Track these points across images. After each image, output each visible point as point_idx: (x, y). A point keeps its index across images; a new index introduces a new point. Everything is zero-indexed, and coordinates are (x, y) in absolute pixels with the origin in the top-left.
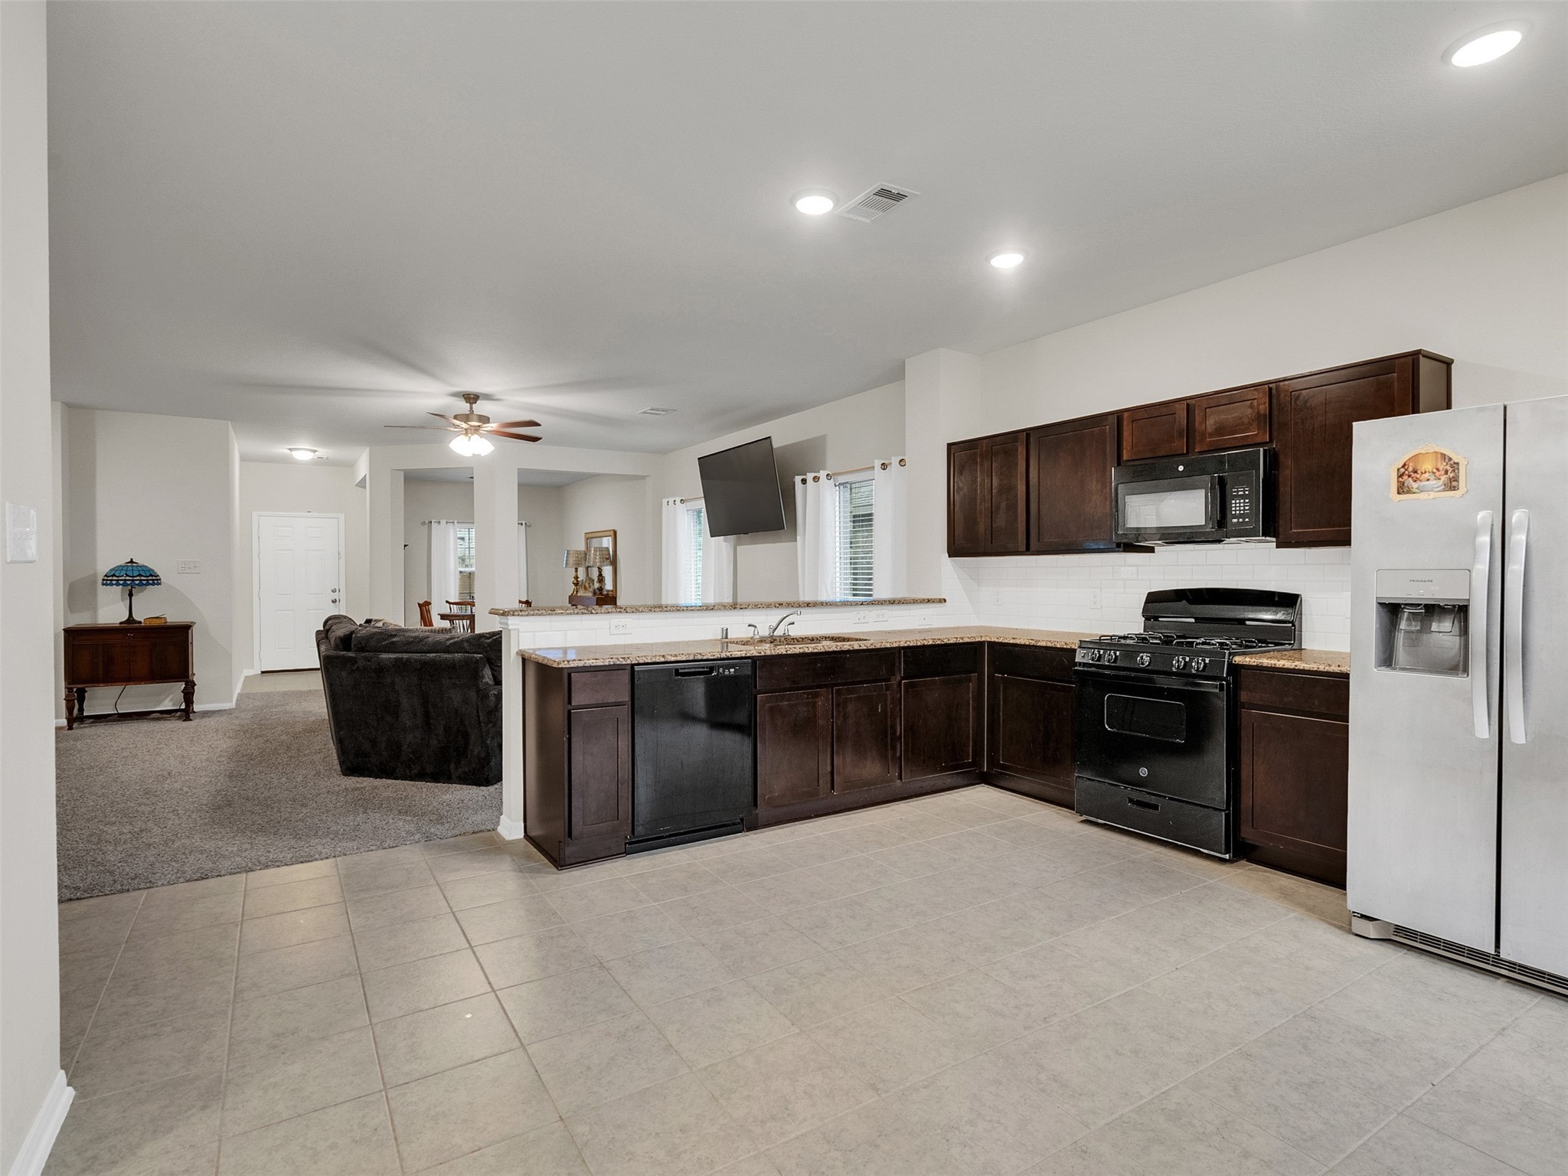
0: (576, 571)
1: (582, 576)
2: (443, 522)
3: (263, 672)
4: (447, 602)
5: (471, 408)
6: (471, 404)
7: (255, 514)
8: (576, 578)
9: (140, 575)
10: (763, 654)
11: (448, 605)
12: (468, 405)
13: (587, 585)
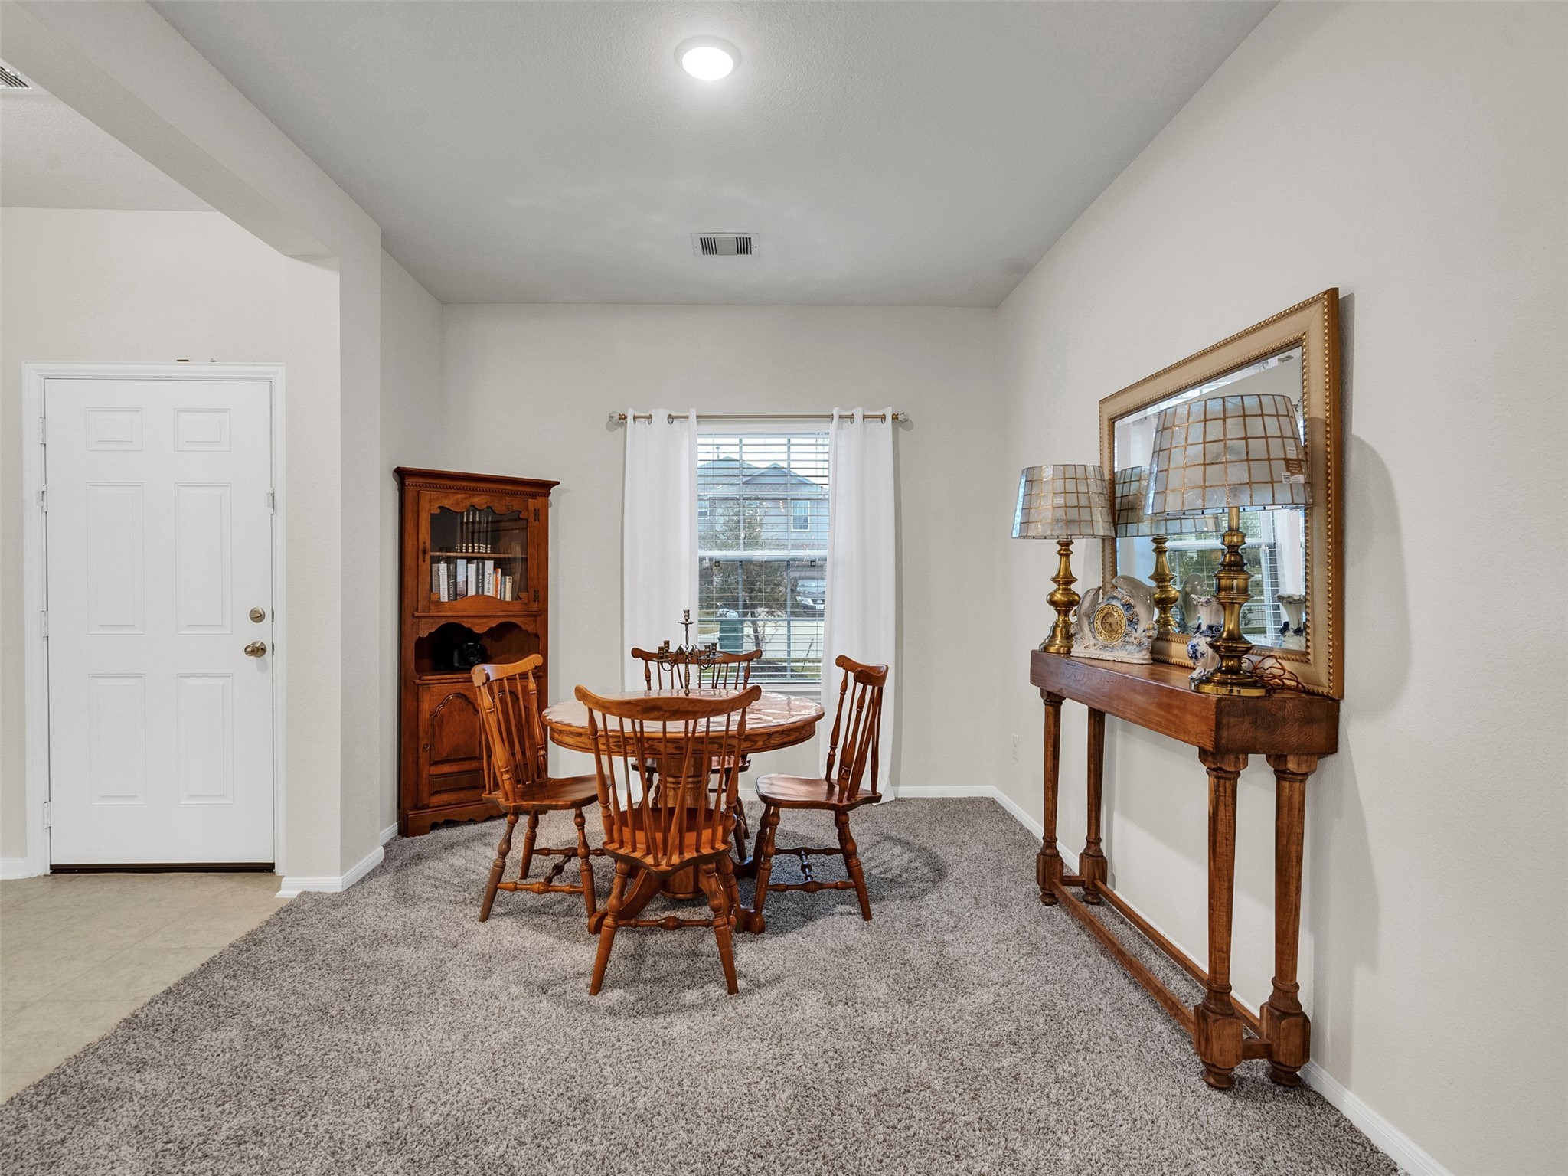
0: (1065, 552)
1: (1087, 576)
2: (660, 415)
3: (56, 869)
4: (637, 653)
7: (31, 374)
8: (1065, 580)
11: (641, 662)
13: (1119, 614)
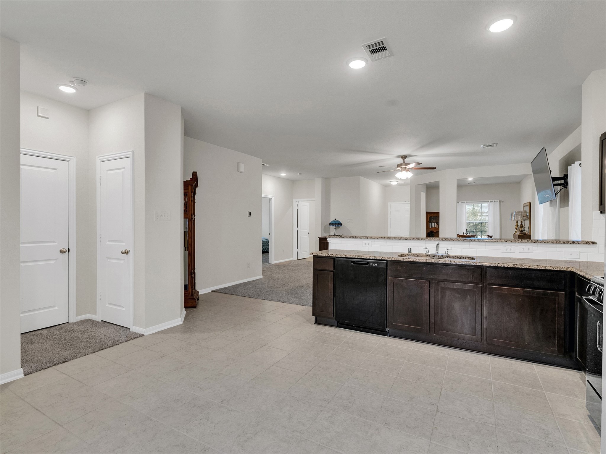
5: (404, 161)
6: (404, 159)
9: (336, 223)
10: (390, 259)
12: (403, 160)
